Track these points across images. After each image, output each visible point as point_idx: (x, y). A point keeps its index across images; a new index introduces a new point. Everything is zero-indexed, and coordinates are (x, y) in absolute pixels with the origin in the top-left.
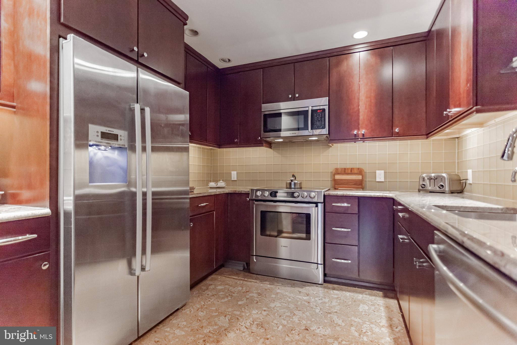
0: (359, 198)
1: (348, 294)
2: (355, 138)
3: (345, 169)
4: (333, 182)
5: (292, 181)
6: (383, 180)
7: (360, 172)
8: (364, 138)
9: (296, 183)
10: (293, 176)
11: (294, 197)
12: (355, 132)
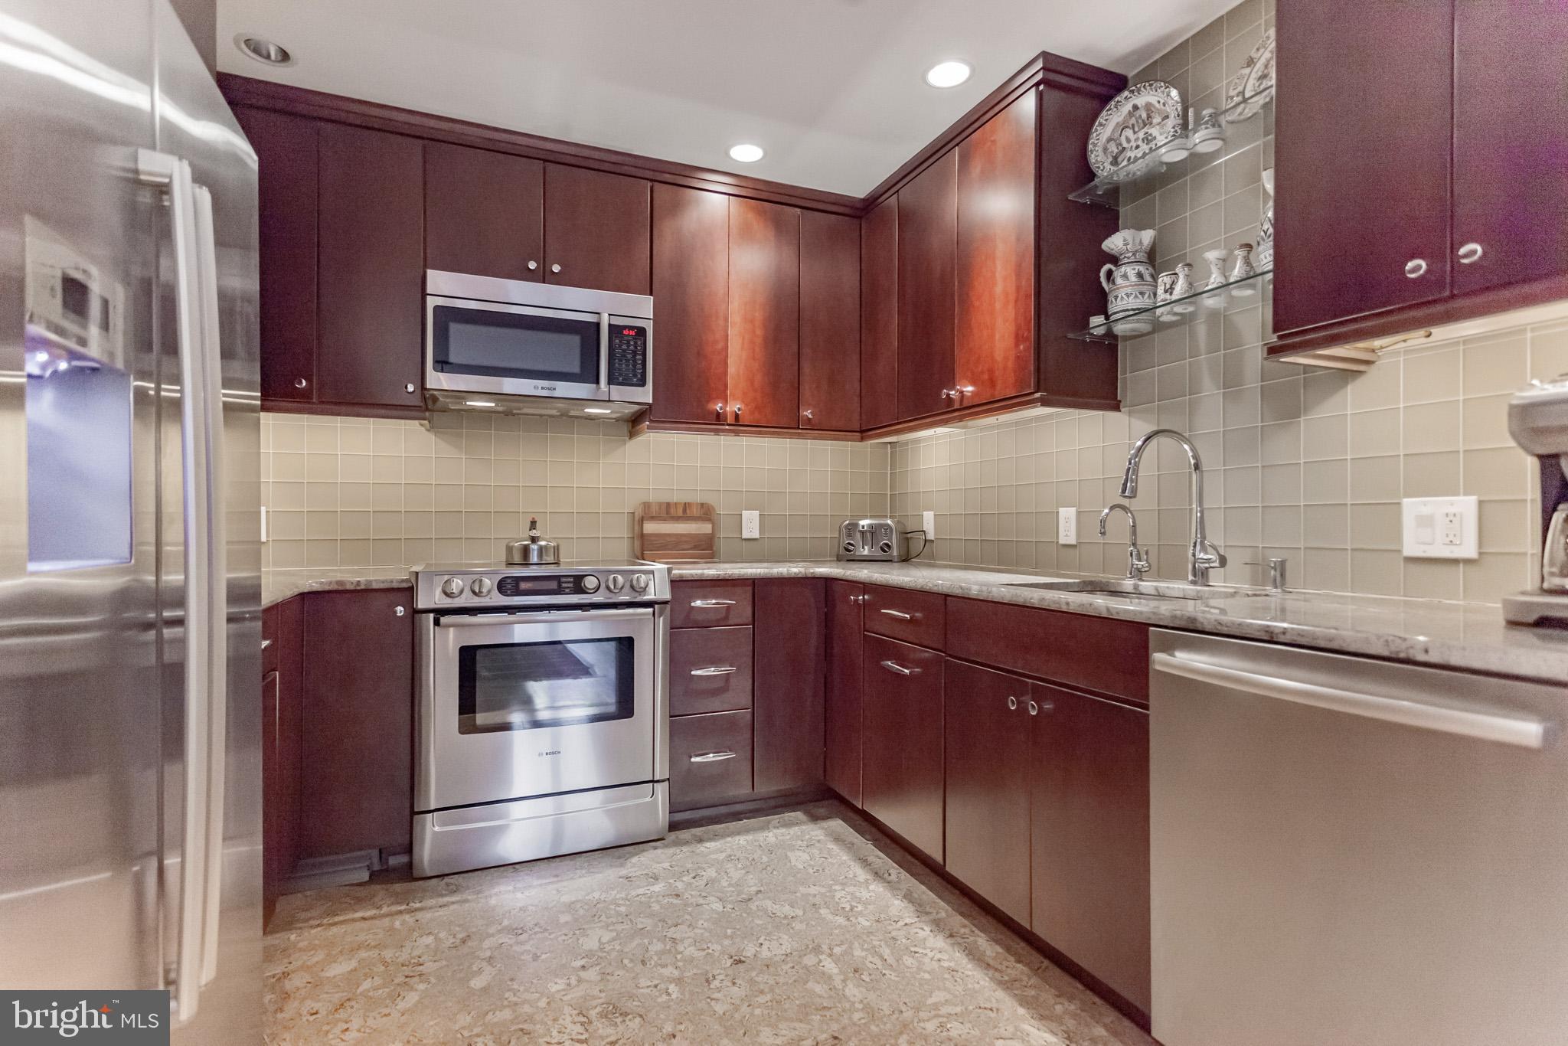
0: (755, 583)
1: (741, 840)
2: (715, 423)
3: (668, 504)
4: (637, 543)
5: (531, 540)
6: (756, 535)
7: (706, 513)
9: (546, 546)
10: (532, 526)
11: (583, 590)
12: (718, 406)
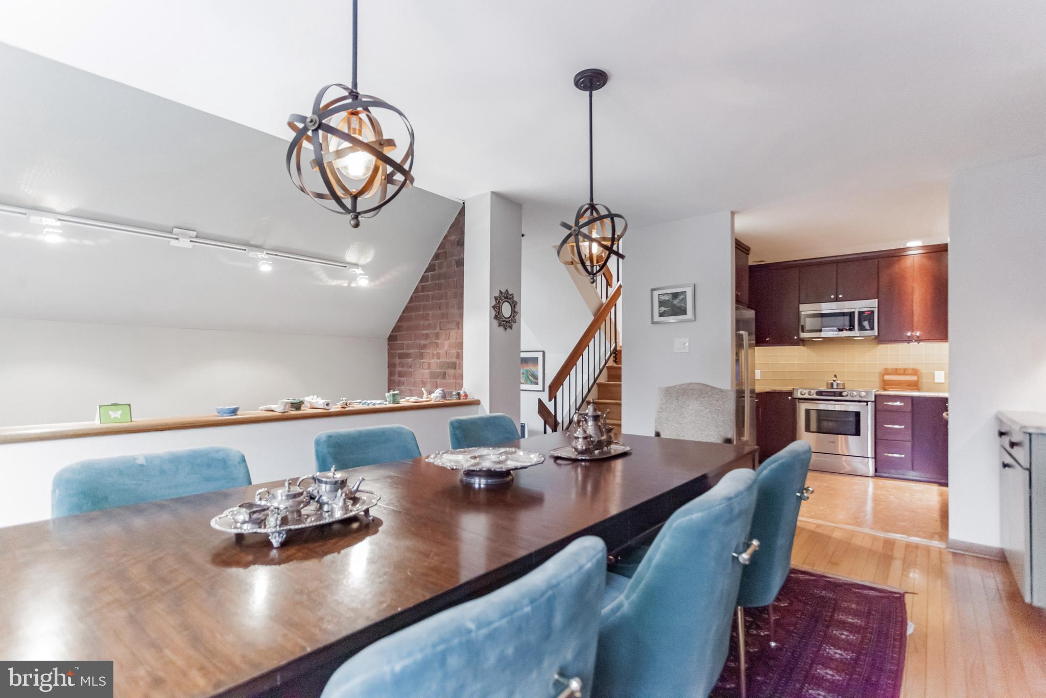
0: (912, 398)
2: (909, 340)
3: (896, 369)
4: (883, 382)
5: (834, 381)
6: (941, 381)
7: (915, 372)
8: (919, 340)
9: (840, 383)
10: (835, 376)
11: (842, 396)
12: (909, 334)
